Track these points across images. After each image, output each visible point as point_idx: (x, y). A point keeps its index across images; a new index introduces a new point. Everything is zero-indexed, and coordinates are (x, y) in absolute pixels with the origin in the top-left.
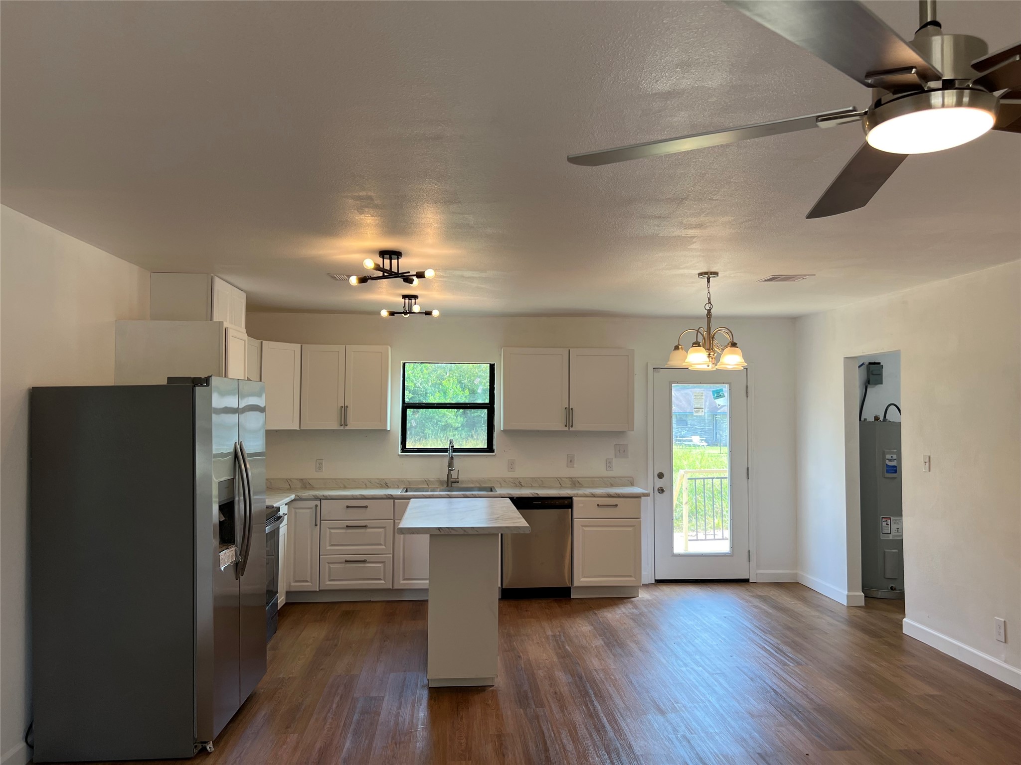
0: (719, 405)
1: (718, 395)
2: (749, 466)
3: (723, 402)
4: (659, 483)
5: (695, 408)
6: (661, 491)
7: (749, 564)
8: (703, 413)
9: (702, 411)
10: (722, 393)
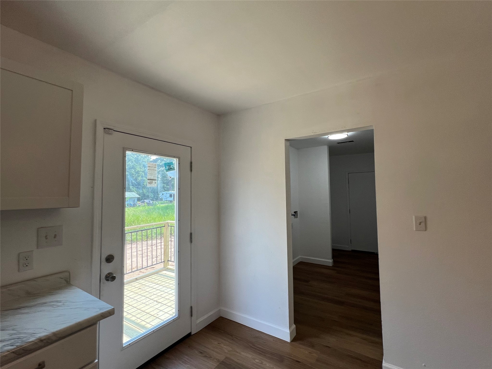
0: (170, 178)
1: (170, 167)
2: (193, 232)
3: (174, 175)
4: (108, 268)
5: (148, 179)
6: (110, 277)
7: (191, 319)
8: (156, 185)
9: (155, 183)
10: (172, 166)
